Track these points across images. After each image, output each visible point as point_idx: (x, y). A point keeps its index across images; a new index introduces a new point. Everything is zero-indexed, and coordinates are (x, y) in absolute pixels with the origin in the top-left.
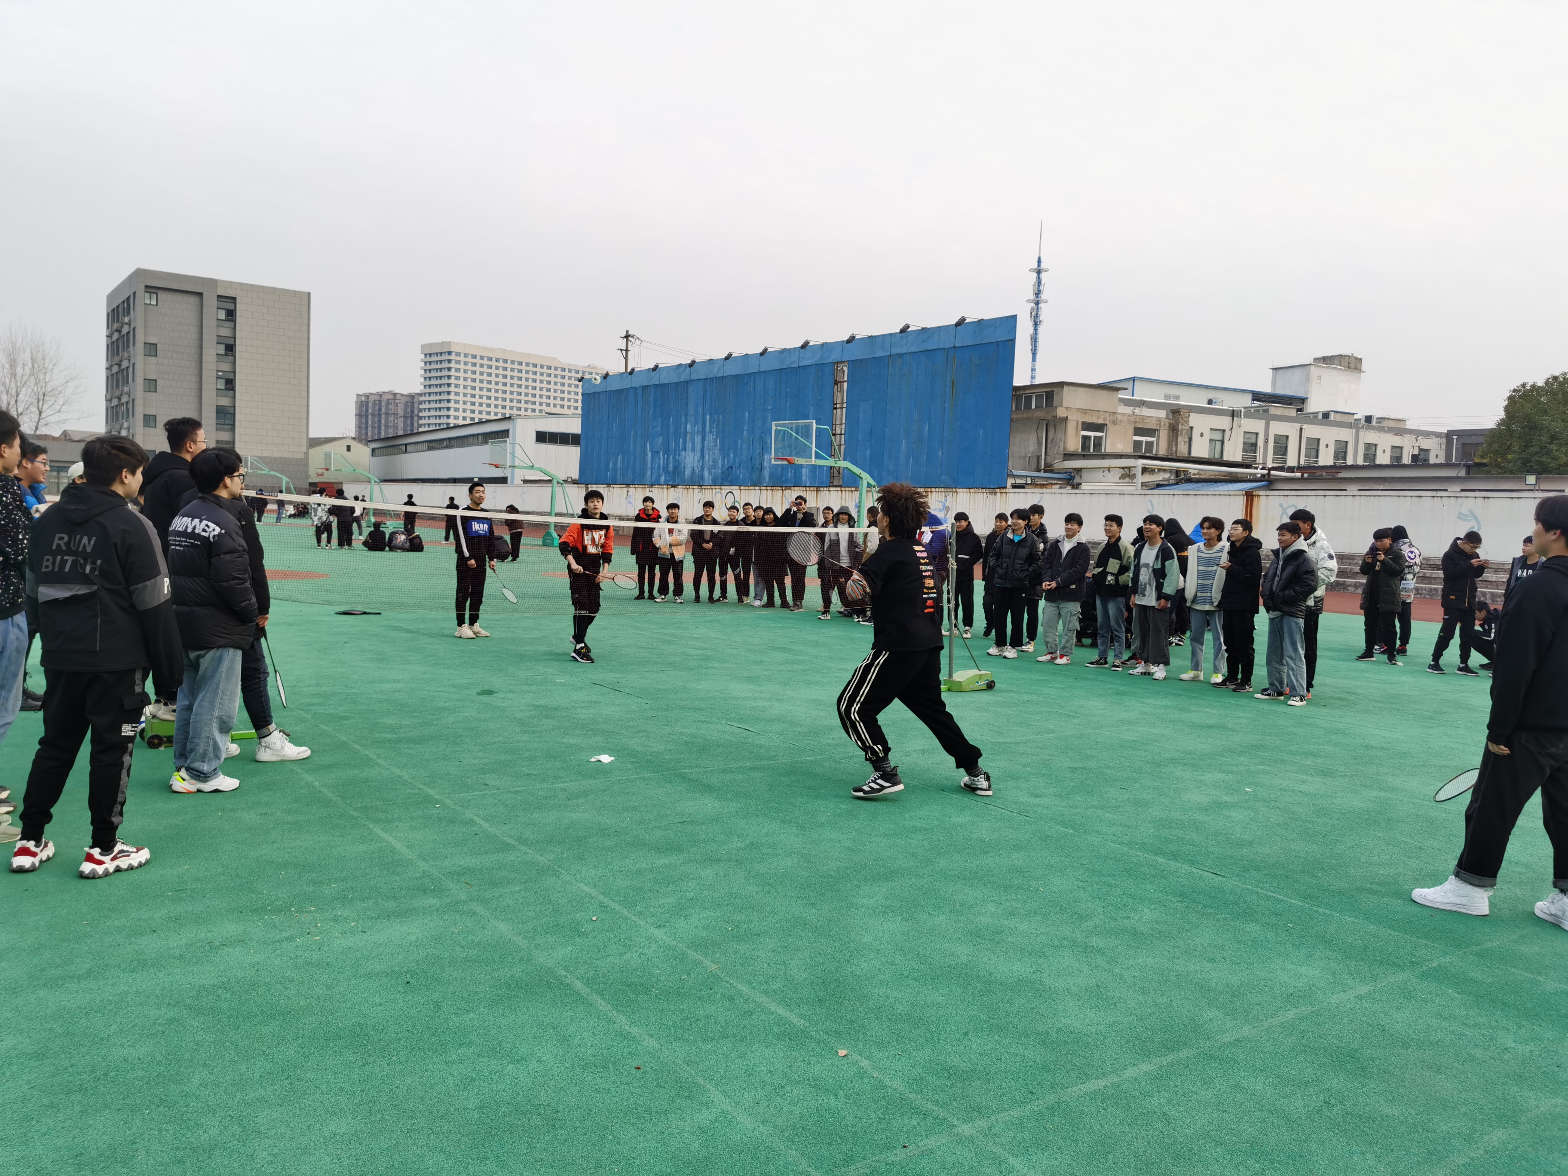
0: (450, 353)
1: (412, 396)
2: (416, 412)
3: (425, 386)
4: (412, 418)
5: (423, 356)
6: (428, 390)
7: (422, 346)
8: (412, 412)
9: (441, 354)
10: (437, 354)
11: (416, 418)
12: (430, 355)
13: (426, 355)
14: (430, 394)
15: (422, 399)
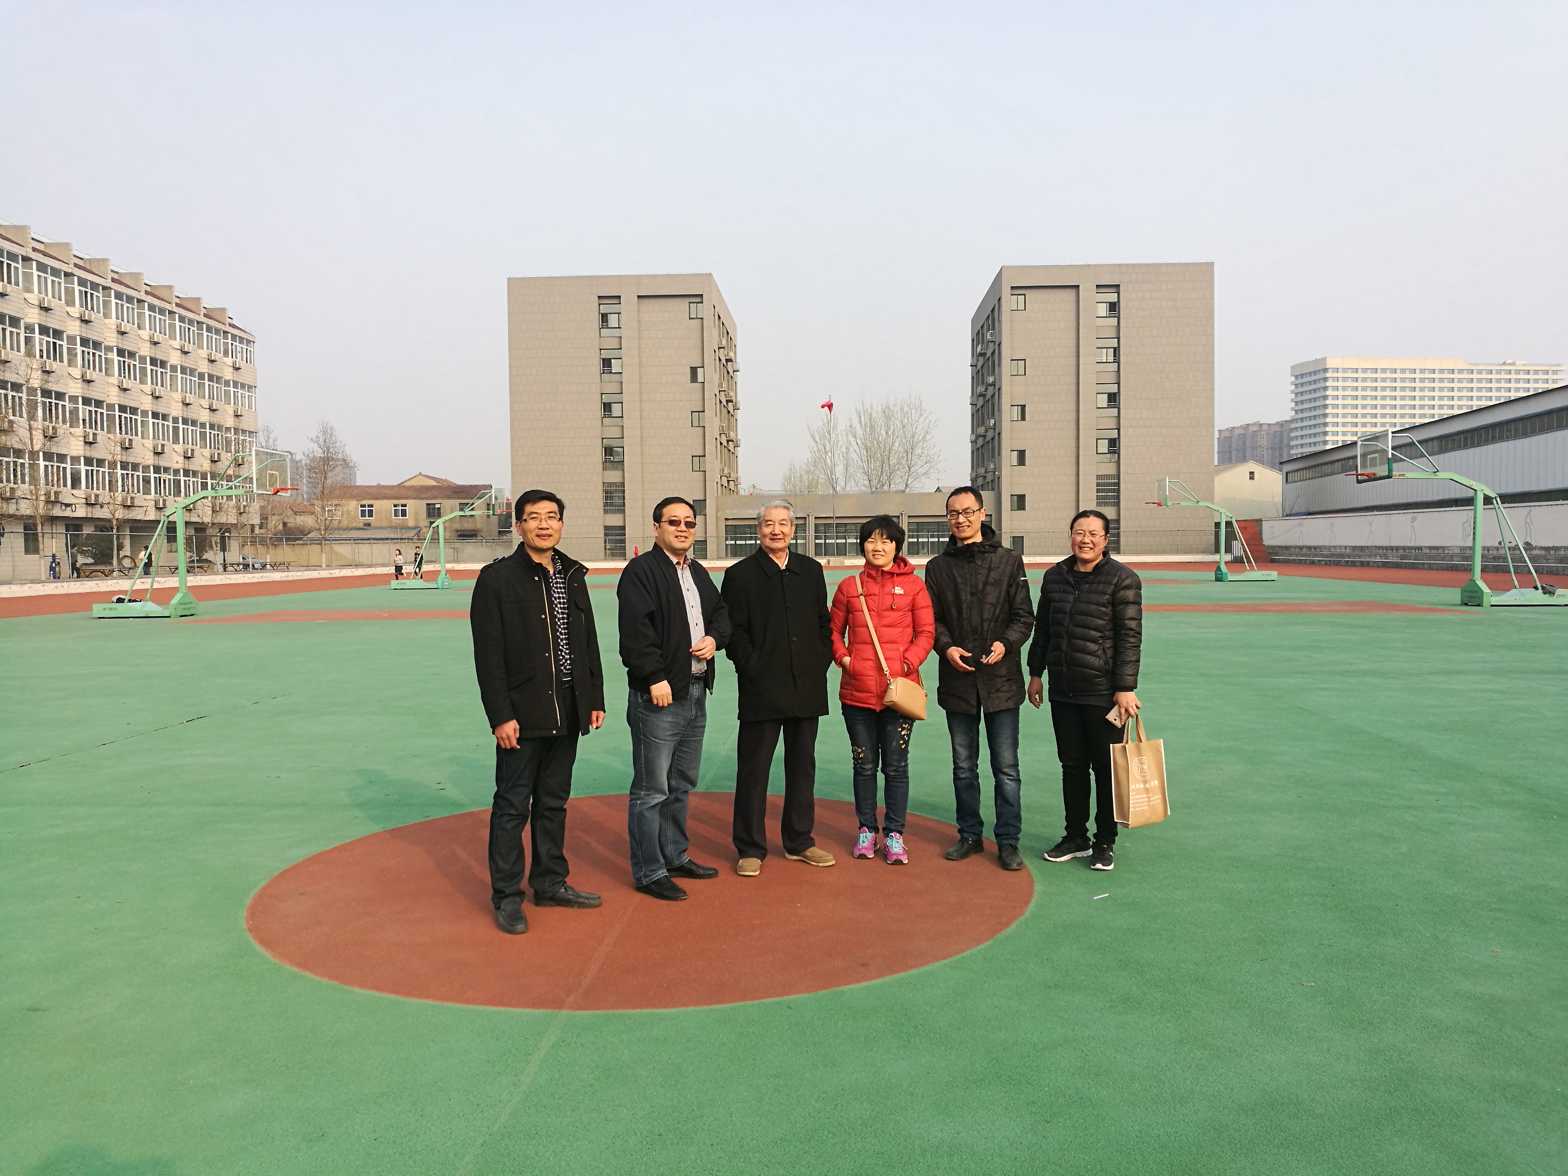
0: (1325, 370)
1: (1281, 424)
2: (1285, 441)
3: (1296, 411)
4: (1281, 449)
5: (1293, 379)
6: (1300, 416)
7: (1292, 367)
8: (1281, 442)
9: (1315, 372)
10: (1310, 373)
11: (1285, 449)
12: (1302, 376)
13: (1296, 377)
14: (1302, 419)
15: (1293, 426)
